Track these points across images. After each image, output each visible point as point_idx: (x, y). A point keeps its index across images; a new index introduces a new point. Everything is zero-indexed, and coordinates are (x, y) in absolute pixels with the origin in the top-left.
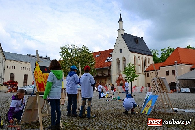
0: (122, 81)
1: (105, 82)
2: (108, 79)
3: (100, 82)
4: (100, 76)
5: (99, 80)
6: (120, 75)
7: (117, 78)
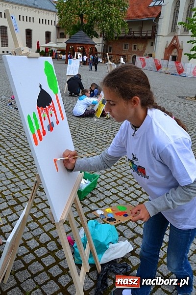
0: (175, 50)
1: (144, 49)
2: (149, 44)
3: (135, 48)
4: (136, 35)
5: (133, 45)
6: (175, 37)
7: (167, 43)
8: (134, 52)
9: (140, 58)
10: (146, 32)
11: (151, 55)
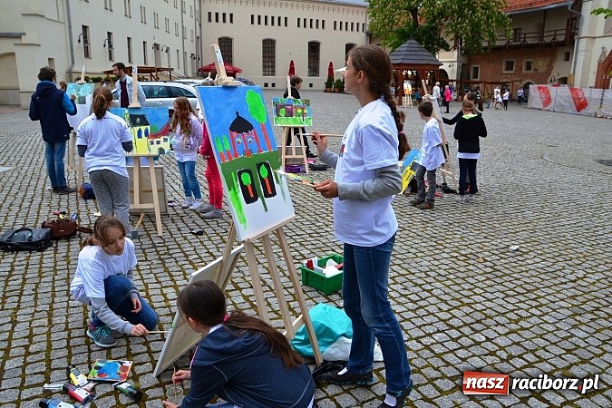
1: (550, 67)
2: (561, 56)
3: (529, 68)
4: (530, 41)
7: (604, 53)
8: (526, 76)
9: (539, 88)
10: (553, 33)
11: (564, 81)
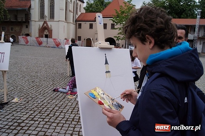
0: (46, 31)
1: (21, 30)
3: (12, 30)
4: (12, 20)
5: (10, 27)
6: (45, 22)
7: (40, 26)
8: (11, 33)
10: (21, 18)
